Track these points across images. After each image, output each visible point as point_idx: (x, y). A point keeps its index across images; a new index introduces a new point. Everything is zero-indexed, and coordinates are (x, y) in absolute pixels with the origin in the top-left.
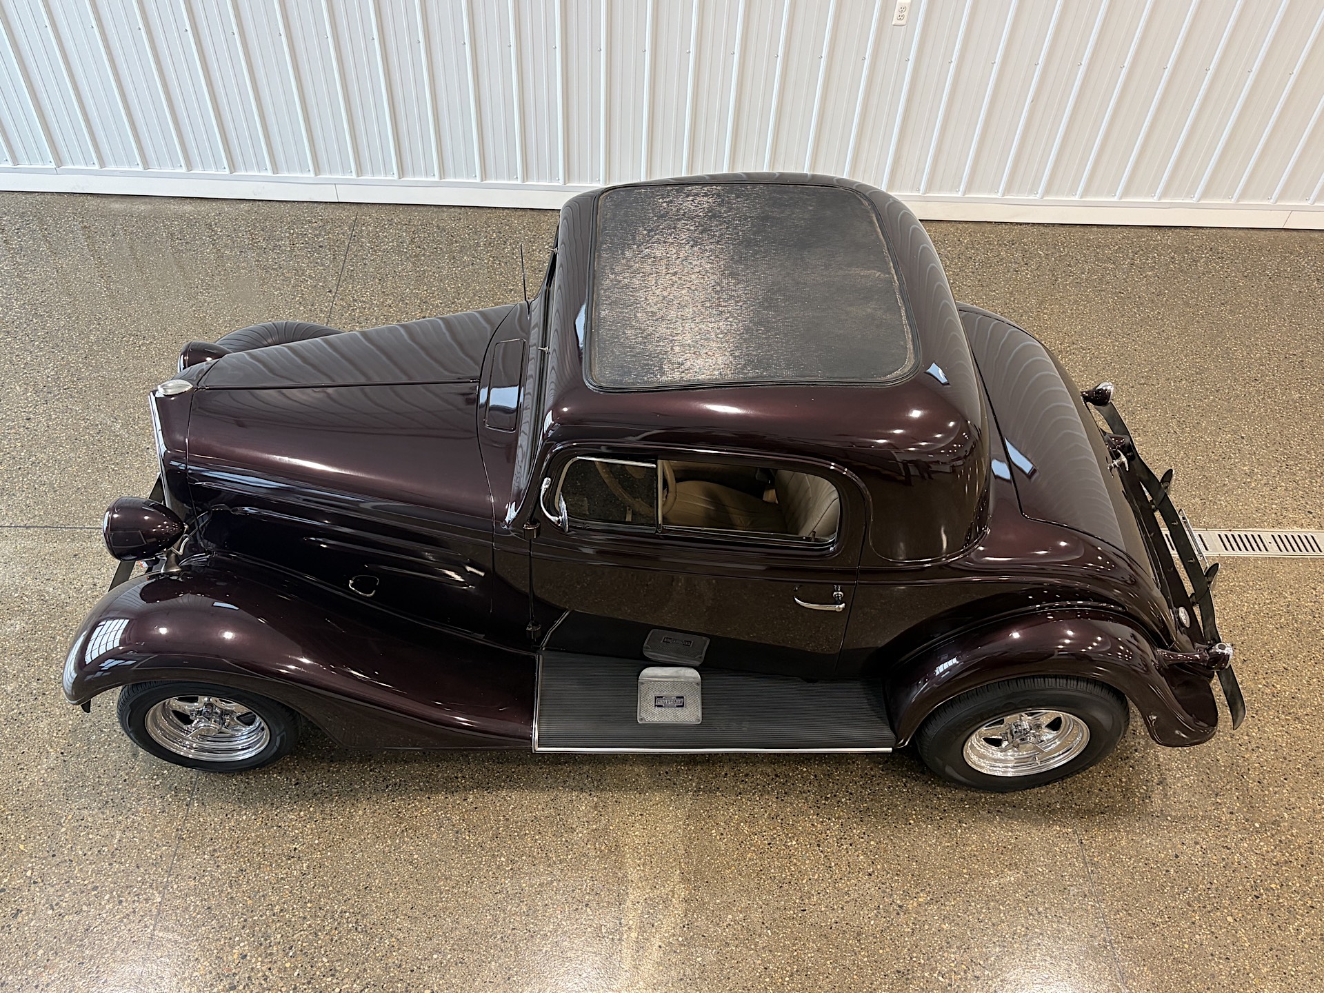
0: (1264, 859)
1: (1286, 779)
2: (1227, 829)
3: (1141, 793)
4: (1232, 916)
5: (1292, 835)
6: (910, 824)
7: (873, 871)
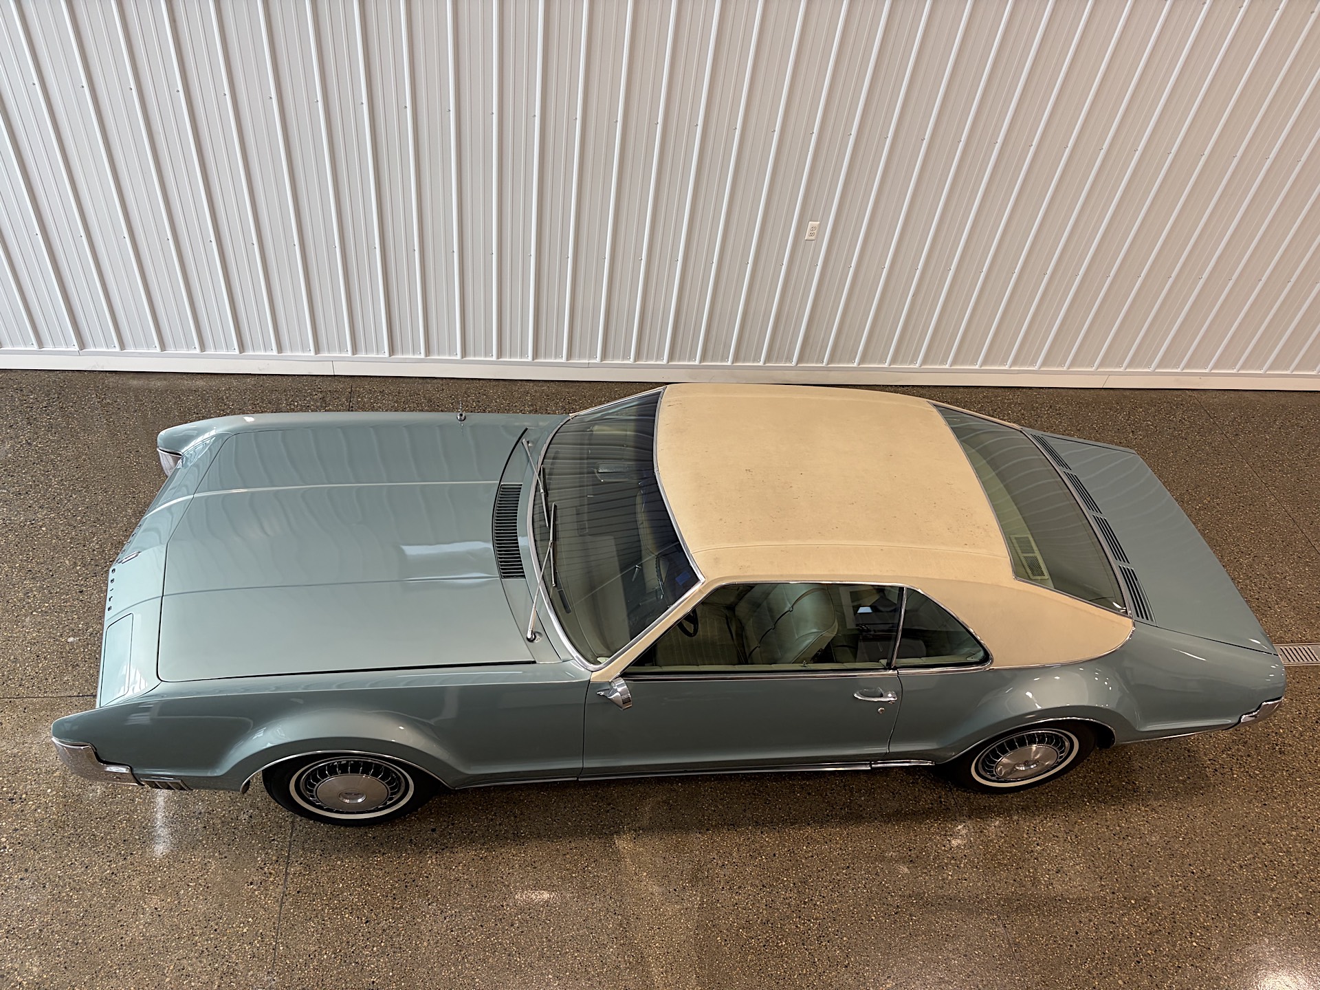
0: (1141, 930)
1: (1150, 861)
2: (1111, 907)
3: (1045, 881)
4: (1121, 979)
5: (1159, 908)
6: (872, 920)
7: (849, 963)
